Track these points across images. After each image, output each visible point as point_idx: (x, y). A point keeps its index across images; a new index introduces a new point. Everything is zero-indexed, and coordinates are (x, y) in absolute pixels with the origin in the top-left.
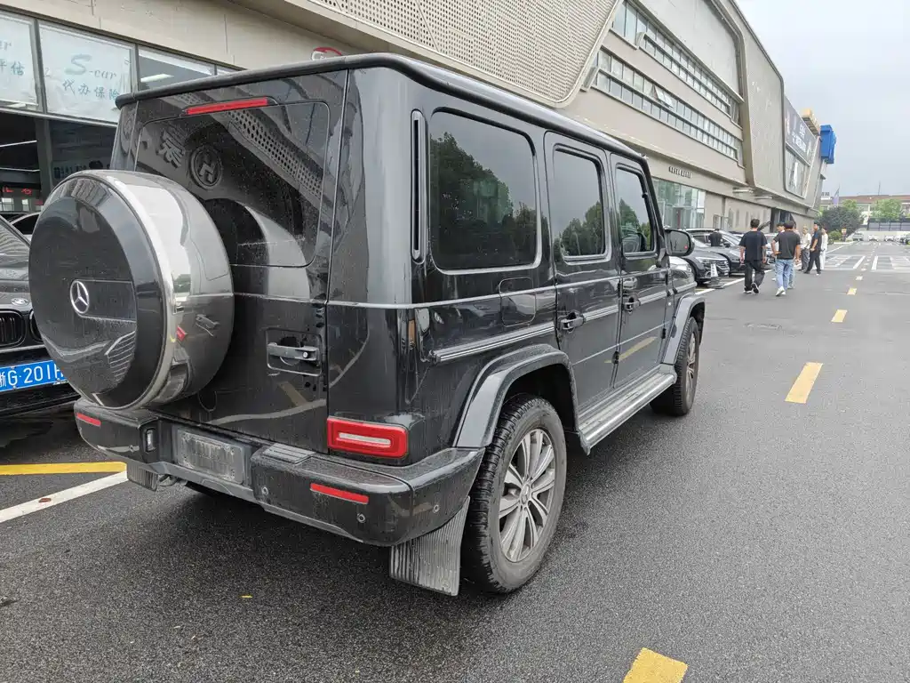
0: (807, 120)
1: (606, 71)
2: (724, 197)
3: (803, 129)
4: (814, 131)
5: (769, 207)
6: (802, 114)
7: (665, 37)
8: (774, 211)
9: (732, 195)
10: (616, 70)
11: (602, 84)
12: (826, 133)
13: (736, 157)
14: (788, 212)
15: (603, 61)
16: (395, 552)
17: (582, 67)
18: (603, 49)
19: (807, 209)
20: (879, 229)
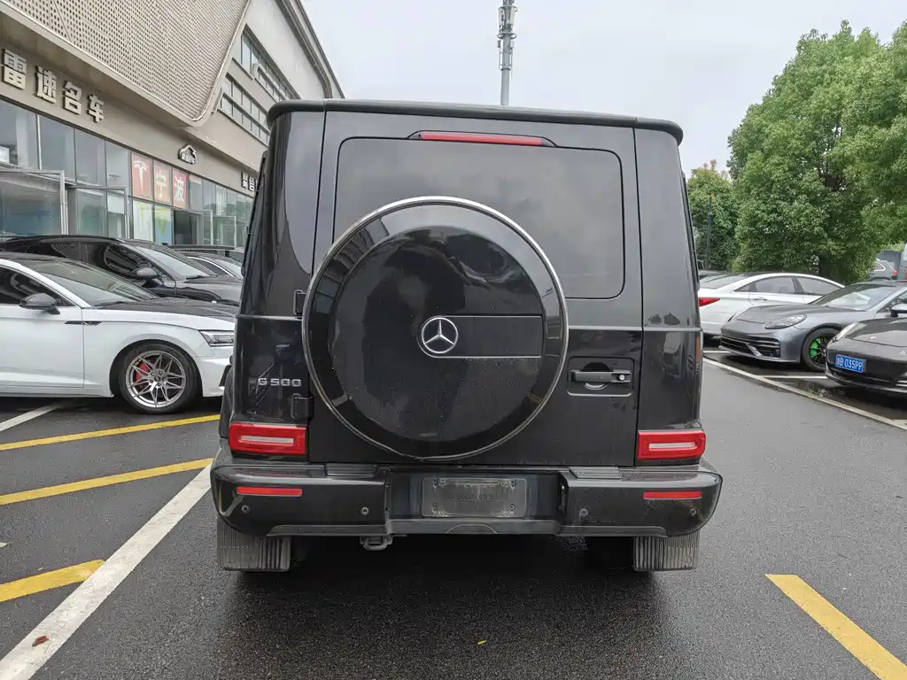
1: (229, 95)
7: (274, 73)
10: (237, 96)
11: (227, 107)
15: (226, 86)
16: (639, 546)
17: (212, 88)
18: (228, 76)
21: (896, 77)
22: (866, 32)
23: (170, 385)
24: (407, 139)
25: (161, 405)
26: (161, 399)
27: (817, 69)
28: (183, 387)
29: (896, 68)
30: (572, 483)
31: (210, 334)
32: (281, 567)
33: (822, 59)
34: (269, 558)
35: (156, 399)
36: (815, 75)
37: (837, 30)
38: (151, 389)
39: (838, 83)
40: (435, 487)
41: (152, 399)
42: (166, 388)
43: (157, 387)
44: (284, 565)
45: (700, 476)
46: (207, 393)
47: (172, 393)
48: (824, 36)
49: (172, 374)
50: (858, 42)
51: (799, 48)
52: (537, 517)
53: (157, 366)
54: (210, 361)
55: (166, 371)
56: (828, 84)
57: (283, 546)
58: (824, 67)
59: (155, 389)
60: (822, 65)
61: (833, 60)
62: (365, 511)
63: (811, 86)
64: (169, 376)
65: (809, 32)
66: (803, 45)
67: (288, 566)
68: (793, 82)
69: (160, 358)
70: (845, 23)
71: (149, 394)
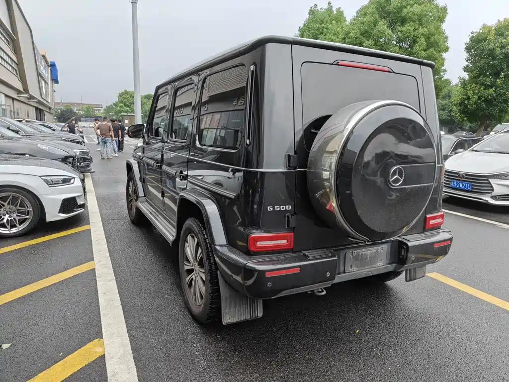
0: (44, 57)
2: (13, 99)
3: (43, 63)
4: (47, 63)
5: (34, 107)
6: (42, 53)
8: (37, 108)
9: (18, 98)
12: (53, 66)
13: (17, 74)
14: (43, 110)
19: (50, 108)
20: (86, 121)
21: (360, 35)
22: (338, 10)
23: (19, 216)
24: (332, 64)
25: (14, 230)
26: (13, 226)
27: (320, 26)
28: (30, 217)
29: (360, 30)
30: (410, 244)
31: (49, 178)
32: (259, 315)
33: (322, 21)
34: (251, 313)
35: (9, 227)
36: (319, 29)
37: (326, 6)
38: (5, 221)
39: (330, 34)
40: (351, 256)
41: (6, 227)
42: (17, 218)
43: (9, 219)
44: (260, 314)
45: (441, 234)
46: (49, 219)
47: (21, 222)
48: (321, 9)
49: (20, 208)
50: (336, 14)
51: (309, 13)
52: (389, 264)
53: (9, 204)
54: (51, 197)
55: (16, 206)
56: (325, 34)
57: (259, 304)
58: (323, 25)
59: (8, 220)
60: (322, 24)
61: (327, 22)
62: (328, 274)
63: (317, 34)
64: (18, 210)
65: (313, 5)
66: (312, 12)
67: (262, 314)
68: (309, 31)
69: (11, 197)
70: (329, 3)
71: (4, 223)
